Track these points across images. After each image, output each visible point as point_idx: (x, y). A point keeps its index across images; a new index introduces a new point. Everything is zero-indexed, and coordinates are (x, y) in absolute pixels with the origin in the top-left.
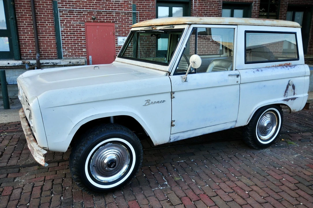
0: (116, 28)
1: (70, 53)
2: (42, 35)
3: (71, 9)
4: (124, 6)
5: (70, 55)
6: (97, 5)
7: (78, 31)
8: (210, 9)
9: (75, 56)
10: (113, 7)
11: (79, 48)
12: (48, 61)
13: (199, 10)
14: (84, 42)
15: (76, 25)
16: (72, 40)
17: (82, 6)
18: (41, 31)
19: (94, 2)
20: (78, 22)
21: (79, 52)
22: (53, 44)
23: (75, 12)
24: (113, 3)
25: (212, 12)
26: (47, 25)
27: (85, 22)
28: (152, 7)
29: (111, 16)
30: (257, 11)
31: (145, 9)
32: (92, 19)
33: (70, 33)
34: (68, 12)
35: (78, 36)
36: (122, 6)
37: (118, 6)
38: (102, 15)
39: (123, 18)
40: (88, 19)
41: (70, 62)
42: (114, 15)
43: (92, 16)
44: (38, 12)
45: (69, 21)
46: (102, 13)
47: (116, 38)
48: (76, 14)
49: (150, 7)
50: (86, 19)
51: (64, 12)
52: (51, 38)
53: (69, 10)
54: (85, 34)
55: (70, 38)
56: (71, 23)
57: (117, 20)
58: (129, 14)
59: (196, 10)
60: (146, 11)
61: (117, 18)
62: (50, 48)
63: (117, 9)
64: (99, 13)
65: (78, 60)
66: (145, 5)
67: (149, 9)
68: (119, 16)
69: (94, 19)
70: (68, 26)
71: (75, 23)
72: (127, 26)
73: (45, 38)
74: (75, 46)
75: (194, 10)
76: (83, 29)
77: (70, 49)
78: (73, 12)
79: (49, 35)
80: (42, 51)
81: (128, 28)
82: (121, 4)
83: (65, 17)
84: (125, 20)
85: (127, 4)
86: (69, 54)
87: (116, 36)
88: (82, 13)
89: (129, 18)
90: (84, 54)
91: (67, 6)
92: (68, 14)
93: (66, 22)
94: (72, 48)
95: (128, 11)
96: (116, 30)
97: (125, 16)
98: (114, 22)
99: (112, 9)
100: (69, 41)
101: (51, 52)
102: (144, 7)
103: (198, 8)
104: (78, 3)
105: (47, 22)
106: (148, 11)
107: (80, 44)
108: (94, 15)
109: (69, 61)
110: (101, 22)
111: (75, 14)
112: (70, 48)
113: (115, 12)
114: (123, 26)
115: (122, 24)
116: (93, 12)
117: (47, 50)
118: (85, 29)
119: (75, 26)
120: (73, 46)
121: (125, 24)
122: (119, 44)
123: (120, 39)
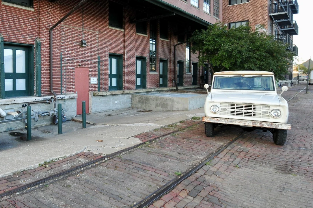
0: (90, 72)
2: (54, 77)
9: (69, 92)
11: (71, 86)
14: (74, 81)
17: (74, 57)
27: (75, 67)
29: (88, 63)
30: (149, 62)
32: (79, 65)
37: (91, 57)
41: (70, 96)
46: (84, 62)
49: (106, 58)
59: (126, 61)
66: (104, 56)
68: (92, 64)
74: (69, 84)
81: (96, 72)
84: (94, 66)
85: (95, 56)
87: (90, 77)
88: (74, 61)
90: (74, 90)
95: (96, 61)
99: (88, 59)
101: (58, 90)
102: (103, 58)
103: (127, 59)
106: (105, 60)
113: (90, 61)
115: (93, 69)
116: (79, 61)
118: (74, 72)
122: (91, 83)
123: (92, 79)
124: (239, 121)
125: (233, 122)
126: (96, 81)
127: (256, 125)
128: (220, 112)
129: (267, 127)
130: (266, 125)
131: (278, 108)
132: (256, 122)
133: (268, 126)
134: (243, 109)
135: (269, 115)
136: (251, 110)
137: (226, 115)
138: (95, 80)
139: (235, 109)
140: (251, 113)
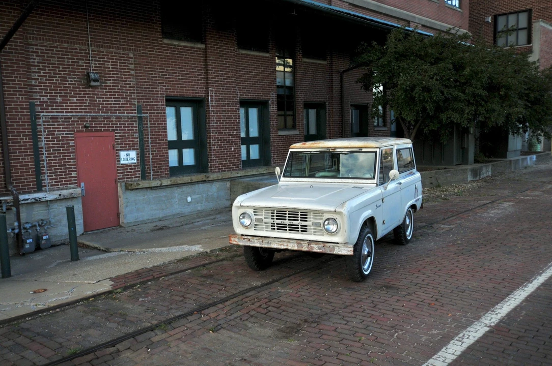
0: (116, 139)
1: (54, 181)
2: (14, 156)
3: (55, 114)
4: (126, 107)
5: (54, 183)
6: (91, 106)
7: (64, 147)
8: (228, 109)
9: (61, 185)
10: (112, 110)
11: (66, 171)
12: (27, 196)
13: (216, 111)
14: (74, 162)
15: (62, 137)
16: (56, 160)
17: (71, 109)
18: (13, 149)
19: (86, 103)
20: (65, 133)
21: (66, 178)
22: (31, 168)
23: (60, 118)
24: (111, 104)
25: (231, 113)
26: (23, 139)
27: (75, 132)
28: (162, 108)
29: (110, 121)
30: (275, 110)
31: (154, 110)
32: (85, 127)
33: (53, 150)
34: (51, 118)
35: (64, 153)
36: (124, 107)
37: (118, 107)
38: (98, 121)
39: (125, 124)
40: (79, 127)
41: (60, 195)
42: (114, 120)
43: (85, 123)
44: (9, 121)
45: (51, 131)
46: (98, 118)
47: (117, 153)
48: (62, 121)
49: (159, 108)
50: (76, 128)
51: (44, 118)
52: (28, 159)
53: (51, 116)
54: (74, 149)
55: (54, 157)
56: (54, 134)
57: (118, 127)
58: (132, 118)
59: (213, 111)
60: (154, 113)
61: (117, 124)
62: (27, 175)
63: (118, 112)
64: (93, 118)
65: (71, 191)
66: (153, 105)
67: (158, 110)
68: (120, 121)
69: (88, 127)
70: (50, 139)
71: (60, 134)
72: (132, 136)
73: (19, 159)
74: (61, 169)
75: (212, 111)
76: (71, 143)
77: (53, 175)
78: (58, 118)
79: (25, 155)
80: (14, 182)
81: (132, 138)
82: (122, 104)
83: (46, 126)
84: (129, 127)
85: (130, 104)
86: (52, 182)
87: (117, 150)
88: (71, 118)
89: (133, 124)
90: (74, 180)
91: (48, 109)
92: (49, 122)
93: (47, 133)
94: (57, 172)
95: (132, 115)
96: (116, 142)
97: (128, 121)
98: (113, 130)
99: (111, 113)
100: (52, 162)
101: (27, 182)
102: (151, 108)
103: (215, 108)
104: (64, 105)
105: (21, 134)
106: (157, 113)
107: (68, 166)
108: (87, 121)
109: (59, 192)
110: (97, 131)
111: (60, 122)
112: (53, 173)
113: (115, 116)
114: (125, 136)
115: (124, 133)
116: (86, 117)
117: (21, 179)
118: (74, 143)
119: (60, 139)
120: (58, 169)
121: (129, 133)
122: (122, 162)
123: (123, 154)
124: (279, 242)
125: (271, 243)
126: (135, 158)
127: (302, 247)
128: (255, 225)
129: (319, 251)
130: (317, 248)
131: (334, 216)
132: (302, 242)
133: (319, 249)
134: (286, 219)
135: (322, 230)
136: (298, 220)
137: (263, 230)
138: (131, 157)
139: (275, 220)
140: (298, 225)
